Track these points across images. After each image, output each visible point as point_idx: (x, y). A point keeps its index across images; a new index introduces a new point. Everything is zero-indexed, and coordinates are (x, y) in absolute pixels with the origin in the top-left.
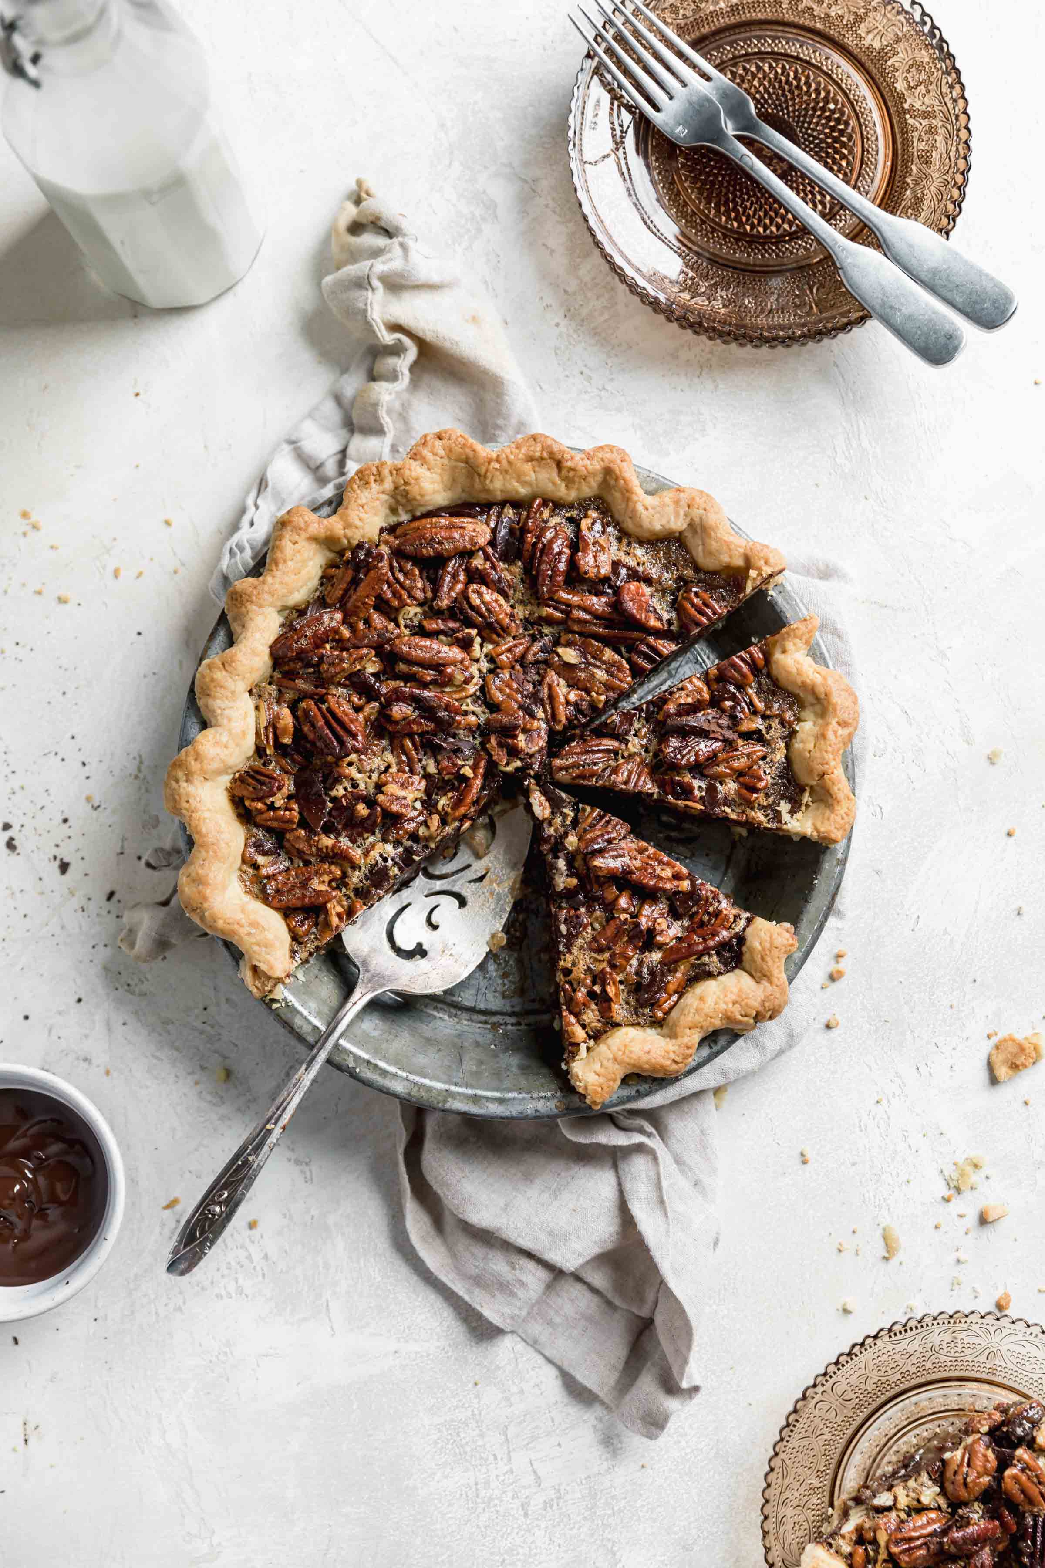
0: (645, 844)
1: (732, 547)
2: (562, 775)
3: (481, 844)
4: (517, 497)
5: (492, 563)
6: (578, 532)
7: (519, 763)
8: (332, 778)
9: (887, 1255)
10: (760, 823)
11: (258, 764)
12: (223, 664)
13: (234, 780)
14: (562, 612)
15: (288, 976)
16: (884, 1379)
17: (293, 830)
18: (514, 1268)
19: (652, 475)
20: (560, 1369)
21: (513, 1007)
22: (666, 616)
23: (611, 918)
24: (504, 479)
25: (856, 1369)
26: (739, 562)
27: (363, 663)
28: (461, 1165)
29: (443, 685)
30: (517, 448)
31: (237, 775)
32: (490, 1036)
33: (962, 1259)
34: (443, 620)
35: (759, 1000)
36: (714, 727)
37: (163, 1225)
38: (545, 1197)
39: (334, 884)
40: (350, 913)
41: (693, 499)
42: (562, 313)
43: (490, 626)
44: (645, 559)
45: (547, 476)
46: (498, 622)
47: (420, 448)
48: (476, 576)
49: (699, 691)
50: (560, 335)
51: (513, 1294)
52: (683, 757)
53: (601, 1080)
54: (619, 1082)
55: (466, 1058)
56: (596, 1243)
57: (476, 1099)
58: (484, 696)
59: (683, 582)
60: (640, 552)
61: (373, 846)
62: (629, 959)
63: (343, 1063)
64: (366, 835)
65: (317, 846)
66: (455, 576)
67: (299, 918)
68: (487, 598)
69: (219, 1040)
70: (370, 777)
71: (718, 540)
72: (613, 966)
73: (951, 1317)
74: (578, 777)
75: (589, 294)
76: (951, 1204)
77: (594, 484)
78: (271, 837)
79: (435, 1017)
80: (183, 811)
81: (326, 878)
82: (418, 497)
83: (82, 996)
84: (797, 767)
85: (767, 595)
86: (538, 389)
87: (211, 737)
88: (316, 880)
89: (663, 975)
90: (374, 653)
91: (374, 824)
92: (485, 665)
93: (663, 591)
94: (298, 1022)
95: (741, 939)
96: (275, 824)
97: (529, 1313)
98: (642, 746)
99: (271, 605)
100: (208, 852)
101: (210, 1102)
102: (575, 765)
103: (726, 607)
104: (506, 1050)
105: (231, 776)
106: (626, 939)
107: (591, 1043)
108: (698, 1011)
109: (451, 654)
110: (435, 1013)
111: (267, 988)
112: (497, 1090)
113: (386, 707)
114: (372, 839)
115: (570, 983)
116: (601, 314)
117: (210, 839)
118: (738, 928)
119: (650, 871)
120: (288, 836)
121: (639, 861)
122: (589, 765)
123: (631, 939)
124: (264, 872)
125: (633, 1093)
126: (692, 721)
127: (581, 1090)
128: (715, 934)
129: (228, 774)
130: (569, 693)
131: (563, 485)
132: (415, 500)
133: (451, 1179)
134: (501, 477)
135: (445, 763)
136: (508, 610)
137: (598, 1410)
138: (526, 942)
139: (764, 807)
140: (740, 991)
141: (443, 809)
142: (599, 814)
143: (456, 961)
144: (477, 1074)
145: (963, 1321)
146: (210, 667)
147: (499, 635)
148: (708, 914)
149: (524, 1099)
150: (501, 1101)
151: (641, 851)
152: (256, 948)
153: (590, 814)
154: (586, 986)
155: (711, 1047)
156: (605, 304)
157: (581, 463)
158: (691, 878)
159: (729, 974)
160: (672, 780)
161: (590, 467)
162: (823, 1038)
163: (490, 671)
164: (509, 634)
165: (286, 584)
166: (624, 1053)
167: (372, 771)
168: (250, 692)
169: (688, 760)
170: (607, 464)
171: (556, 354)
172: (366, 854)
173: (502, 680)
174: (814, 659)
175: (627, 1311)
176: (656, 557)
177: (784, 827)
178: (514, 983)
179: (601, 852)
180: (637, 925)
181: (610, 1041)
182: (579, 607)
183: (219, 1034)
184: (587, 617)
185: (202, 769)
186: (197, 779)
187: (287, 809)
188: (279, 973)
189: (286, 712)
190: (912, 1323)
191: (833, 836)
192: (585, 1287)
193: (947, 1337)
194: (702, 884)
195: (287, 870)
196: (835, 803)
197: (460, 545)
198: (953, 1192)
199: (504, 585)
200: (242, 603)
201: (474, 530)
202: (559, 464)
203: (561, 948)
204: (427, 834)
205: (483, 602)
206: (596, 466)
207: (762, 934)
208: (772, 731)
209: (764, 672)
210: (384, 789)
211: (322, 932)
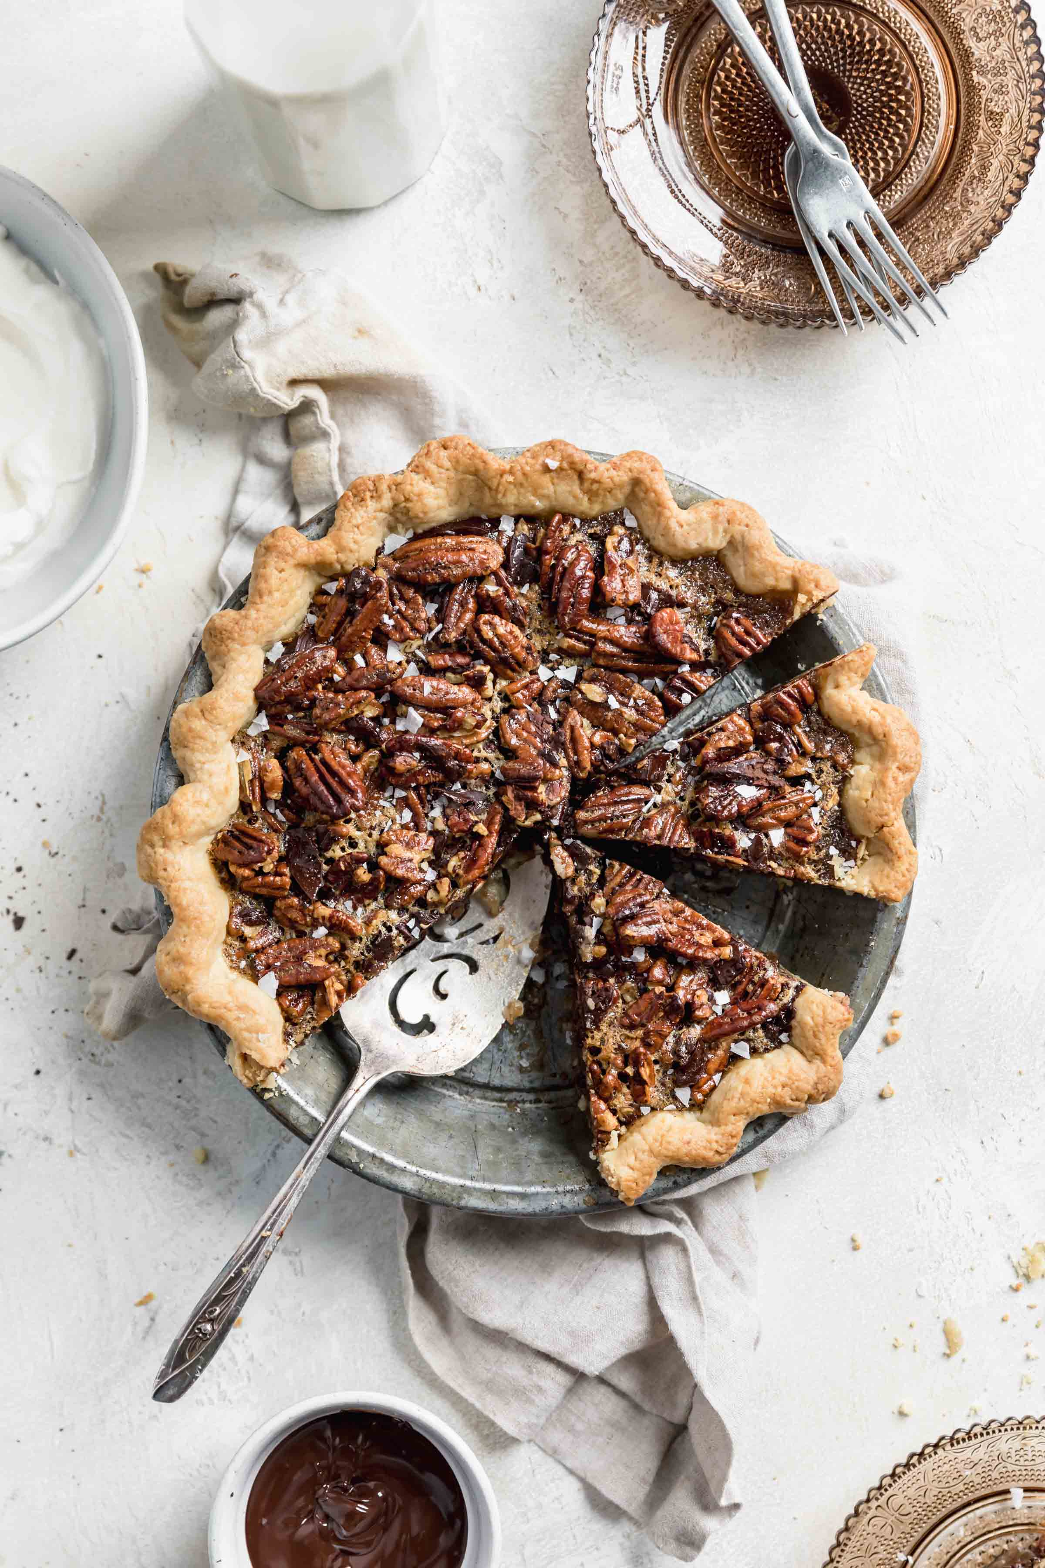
0: (681, 905)
1: (778, 568)
2: (588, 829)
3: (494, 902)
4: (533, 512)
5: (506, 589)
6: (602, 552)
7: (538, 817)
8: (328, 840)
9: (948, 1352)
10: (810, 880)
11: (242, 821)
12: (202, 711)
13: (216, 842)
14: (585, 642)
15: (283, 1065)
16: (945, 1491)
17: (285, 897)
18: (531, 1372)
19: (685, 483)
20: (582, 1480)
21: (531, 1082)
22: (703, 646)
23: (643, 991)
24: (519, 493)
25: (914, 1480)
26: (786, 585)
27: (361, 708)
28: (470, 1257)
29: (453, 729)
30: (533, 458)
31: (219, 836)
32: (507, 1116)
33: (1032, 1356)
34: (451, 655)
35: (812, 1082)
36: (759, 773)
37: (136, 1324)
38: (566, 1290)
39: (331, 958)
40: (351, 989)
41: (734, 513)
42: (576, 287)
43: (504, 661)
44: (678, 581)
45: (569, 489)
46: (513, 656)
47: (423, 460)
48: (486, 605)
49: (741, 730)
50: (575, 313)
51: (530, 1401)
52: (724, 808)
53: (635, 1175)
54: (655, 1176)
55: (481, 1144)
56: (622, 1343)
57: (494, 1194)
58: (497, 739)
59: (723, 608)
60: (672, 573)
61: (375, 913)
62: (664, 1037)
63: (345, 1158)
64: (367, 902)
65: (312, 916)
66: (463, 604)
67: (294, 995)
68: (501, 630)
69: (196, 1115)
70: (370, 835)
71: (762, 561)
72: (647, 1045)
73: (1020, 1423)
74: (606, 831)
75: (608, 265)
76: (1020, 1294)
77: (621, 496)
78: (259, 904)
79: (444, 1096)
80: (160, 881)
81: (323, 952)
82: (421, 515)
83: (40, 1068)
84: (851, 815)
85: (817, 619)
86: (550, 374)
87: (190, 795)
88: (311, 954)
89: (703, 1053)
90: (373, 695)
91: (376, 889)
92: (498, 705)
93: (700, 617)
94: (293, 1113)
95: (789, 1012)
96: (264, 891)
97: (547, 1420)
98: (677, 794)
99: (255, 642)
100: (189, 927)
101: (187, 1185)
102: (603, 818)
103: (771, 634)
104: (524, 1134)
105: (213, 837)
106: (662, 1014)
107: (623, 1129)
108: (743, 1095)
109: (460, 695)
110: (444, 1091)
111: (258, 1079)
112: (518, 1184)
113: (388, 755)
114: (374, 905)
115: (599, 1063)
116: (622, 288)
117: (191, 912)
118: (786, 999)
119: (687, 937)
120: (278, 903)
121: (675, 926)
122: (618, 817)
123: (667, 1016)
124: (252, 945)
125: (671, 1184)
126: (733, 766)
127: (613, 1186)
128: (760, 1008)
129: (209, 834)
130: (594, 734)
131: (586, 499)
132: (417, 517)
133: (459, 1274)
134: (515, 491)
135: (455, 818)
136: (524, 641)
137: (627, 1526)
138: (544, 1010)
139: (814, 861)
140: (790, 1071)
141: (454, 871)
142: (629, 871)
143: (468, 1035)
144: (494, 1165)
145: (1034, 1427)
146: (186, 713)
147: (514, 670)
148: (754, 983)
149: (548, 1193)
150: (523, 1196)
151: (677, 913)
152: (246, 1034)
153: (619, 871)
154: (617, 1068)
155: (757, 1132)
156: (627, 275)
157: (606, 474)
158: (733, 943)
159: (777, 1051)
160: (711, 833)
161: (616, 479)
162: (875, 1109)
163: (505, 711)
164: (525, 669)
165: (272, 618)
166: (661, 1144)
167: (372, 828)
168: (233, 741)
169: (730, 811)
170: (635, 475)
171: (571, 335)
172: (368, 923)
173: (518, 722)
174: (870, 692)
175: (657, 1416)
176: (691, 579)
177: (838, 884)
178: (533, 1055)
179: (633, 918)
180: (674, 999)
181: (644, 1129)
182: (606, 639)
183: (196, 1109)
184: (615, 650)
185: (181, 833)
186: (175, 844)
187: (277, 874)
188: (272, 1062)
189: (274, 763)
190: (978, 1430)
191: (893, 896)
192: (610, 1390)
193: (1017, 1444)
194: (746, 950)
195: (278, 942)
196: (895, 858)
197: (470, 570)
198: (1021, 1280)
199: (519, 614)
200: (222, 640)
201: (485, 552)
202: (581, 475)
203: (588, 1025)
204: (436, 899)
205: (496, 635)
206: (622, 477)
207: (814, 1007)
208: (823, 775)
209: (815, 708)
210: (387, 849)
211: (319, 1012)
